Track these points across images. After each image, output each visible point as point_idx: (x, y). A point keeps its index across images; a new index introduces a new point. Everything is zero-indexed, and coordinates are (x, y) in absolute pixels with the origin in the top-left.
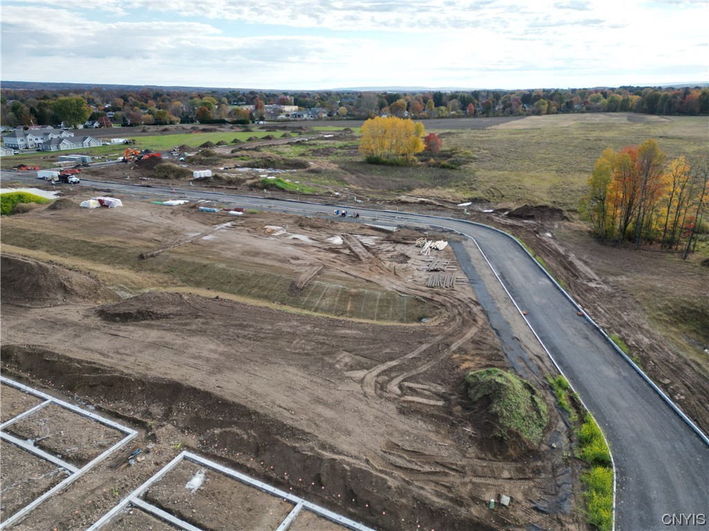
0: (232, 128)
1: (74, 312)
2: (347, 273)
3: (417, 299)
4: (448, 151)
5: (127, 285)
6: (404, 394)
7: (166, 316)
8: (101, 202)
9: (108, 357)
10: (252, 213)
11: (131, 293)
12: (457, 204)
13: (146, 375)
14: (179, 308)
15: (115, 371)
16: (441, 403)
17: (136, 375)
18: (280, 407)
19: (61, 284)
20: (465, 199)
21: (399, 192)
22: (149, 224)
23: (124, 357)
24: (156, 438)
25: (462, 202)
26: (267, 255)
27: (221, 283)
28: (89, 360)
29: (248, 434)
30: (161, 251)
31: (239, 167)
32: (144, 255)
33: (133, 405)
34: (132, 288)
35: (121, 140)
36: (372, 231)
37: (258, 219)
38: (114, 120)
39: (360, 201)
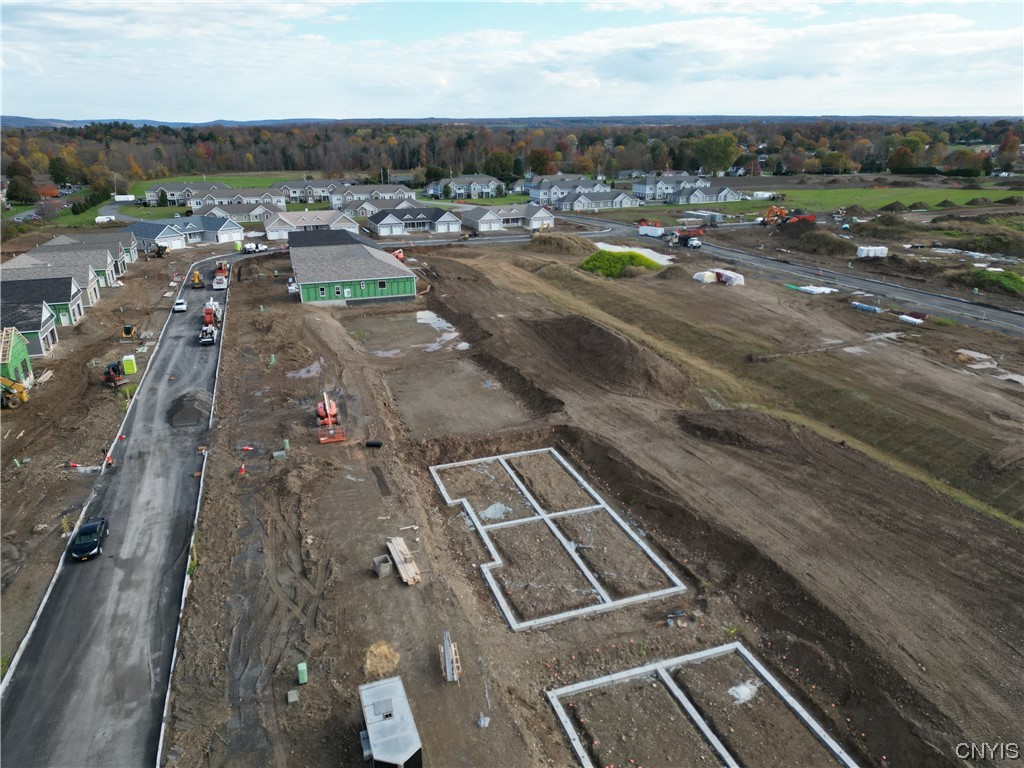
0: (944, 182)
1: (652, 409)
5: (721, 391)
7: (760, 449)
8: (719, 275)
9: (675, 477)
10: (940, 324)
11: (723, 404)
13: (714, 519)
14: (781, 443)
15: (680, 499)
17: (703, 515)
18: (903, 649)
19: (647, 371)
22: (772, 315)
23: (694, 485)
24: (706, 606)
26: (947, 398)
27: (855, 423)
28: (654, 474)
29: (837, 664)
30: (778, 355)
31: (938, 247)
32: (754, 357)
33: (690, 550)
34: (726, 398)
35: (767, 195)
37: (947, 336)
38: (765, 166)
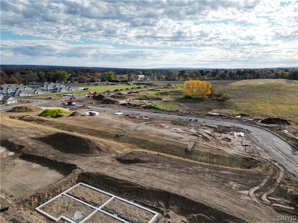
0: (122, 84)
1: (106, 159)
2: (207, 145)
3: (245, 158)
4: (218, 94)
5: (118, 147)
6: (272, 203)
7: (145, 162)
8: (90, 113)
9: (132, 179)
10: (152, 118)
11: (121, 151)
12: (235, 116)
13: (152, 188)
14: (149, 159)
15: (138, 185)
16: (292, 208)
17: (148, 187)
18: (220, 206)
20: (237, 114)
21: (207, 111)
22: (113, 122)
23: (139, 179)
24: (169, 216)
25: (237, 116)
26: (168, 136)
28: (125, 180)
29: (210, 217)
30: (124, 133)
31: (135, 99)
32: (118, 135)
34: (120, 149)
35: (82, 88)
36: (206, 127)
37: (155, 121)
38: (75, 80)
39: (194, 114)
